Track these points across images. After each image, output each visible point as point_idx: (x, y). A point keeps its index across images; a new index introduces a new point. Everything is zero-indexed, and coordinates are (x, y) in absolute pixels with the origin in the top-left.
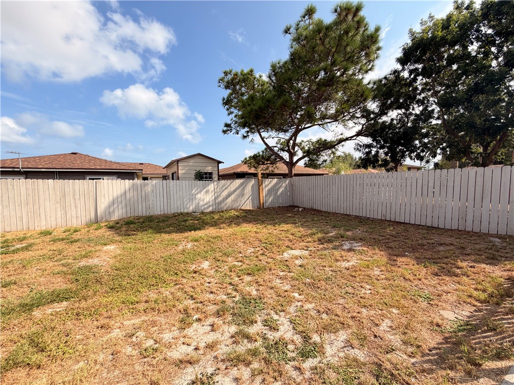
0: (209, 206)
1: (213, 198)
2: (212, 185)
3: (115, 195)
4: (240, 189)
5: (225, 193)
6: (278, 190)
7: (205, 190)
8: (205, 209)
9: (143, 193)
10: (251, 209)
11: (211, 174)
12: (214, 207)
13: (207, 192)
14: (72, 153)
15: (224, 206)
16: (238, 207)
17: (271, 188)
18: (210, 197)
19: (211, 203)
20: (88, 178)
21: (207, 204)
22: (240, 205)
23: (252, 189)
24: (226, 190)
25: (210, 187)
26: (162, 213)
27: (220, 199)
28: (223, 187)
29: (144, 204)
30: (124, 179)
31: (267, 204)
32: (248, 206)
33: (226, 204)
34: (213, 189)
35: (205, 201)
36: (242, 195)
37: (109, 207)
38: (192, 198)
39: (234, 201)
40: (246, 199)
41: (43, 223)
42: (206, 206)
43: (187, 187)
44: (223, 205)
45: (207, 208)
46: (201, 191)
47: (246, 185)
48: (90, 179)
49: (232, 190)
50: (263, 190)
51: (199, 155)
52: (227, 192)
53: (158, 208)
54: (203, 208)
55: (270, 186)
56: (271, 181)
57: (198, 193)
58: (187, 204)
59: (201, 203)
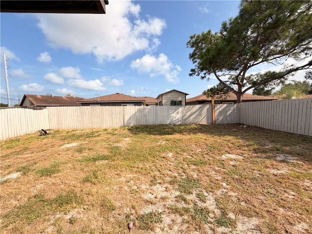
0: (179, 121)
1: (181, 116)
2: (181, 108)
4: (199, 111)
5: (189, 113)
7: (176, 112)
8: (176, 123)
9: (144, 113)
10: (206, 124)
11: (181, 102)
12: (182, 122)
13: (178, 113)
15: (188, 122)
16: (197, 122)
17: (222, 110)
18: (180, 116)
19: (180, 120)
21: (177, 120)
22: (198, 121)
23: (207, 111)
24: (189, 112)
25: (179, 110)
26: (153, 124)
27: (185, 117)
28: (187, 110)
29: (144, 118)
30: (136, 106)
31: (218, 122)
32: (204, 122)
33: (189, 120)
34: (181, 111)
35: (176, 118)
36: (200, 115)
37: (129, 120)
38: (168, 116)
39: (195, 118)
40: (202, 118)
42: (177, 121)
43: (166, 110)
44: (187, 121)
45: (177, 122)
46: (174, 112)
47: (203, 108)
48: (122, 106)
49: (194, 111)
50: (215, 112)
51: (174, 90)
52: (190, 113)
53: (151, 121)
54: (175, 122)
55: (220, 109)
56: (221, 106)
57: (172, 113)
58: (166, 119)
59: (174, 119)
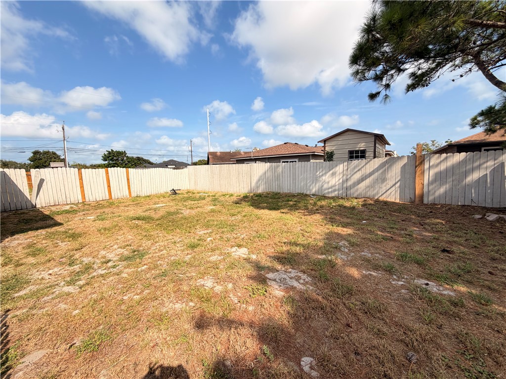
0: (335, 191)
1: (341, 181)
2: (341, 166)
3: (260, 175)
4: (381, 171)
5: (357, 176)
6: (466, 174)
7: (331, 172)
8: (328, 193)
10: (398, 201)
11: (363, 152)
12: (341, 192)
13: (334, 174)
14: (285, 144)
15: (355, 192)
16: (374, 195)
17: (447, 170)
18: (337, 179)
19: (337, 187)
20: (282, 161)
21: (331, 187)
22: (378, 193)
23: (402, 172)
24: (358, 173)
25: (337, 168)
26: (289, 192)
27: (349, 183)
28: (354, 168)
29: (277, 182)
31: (431, 198)
32: (393, 196)
33: (357, 190)
34: (341, 170)
35: (330, 184)
36: (384, 180)
37: (257, 183)
38: (316, 179)
39: (371, 186)
40: (388, 187)
41: (232, 190)
42: (330, 190)
43: (312, 169)
44: (352, 191)
45: (332, 192)
46: (326, 173)
47: (391, 165)
48: (283, 162)
49: (368, 172)
50: (423, 173)
51: (348, 131)
52: (361, 175)
53: (286, 187)
54: (326, 191)
56: (446, 158)
57: (322, 175)
58: (310, 186)
59: (326, 186)
